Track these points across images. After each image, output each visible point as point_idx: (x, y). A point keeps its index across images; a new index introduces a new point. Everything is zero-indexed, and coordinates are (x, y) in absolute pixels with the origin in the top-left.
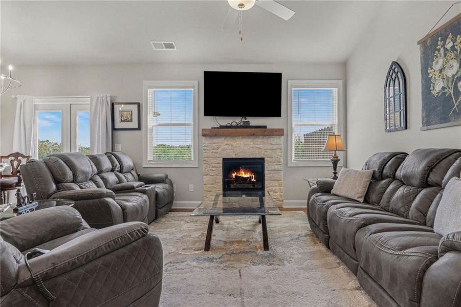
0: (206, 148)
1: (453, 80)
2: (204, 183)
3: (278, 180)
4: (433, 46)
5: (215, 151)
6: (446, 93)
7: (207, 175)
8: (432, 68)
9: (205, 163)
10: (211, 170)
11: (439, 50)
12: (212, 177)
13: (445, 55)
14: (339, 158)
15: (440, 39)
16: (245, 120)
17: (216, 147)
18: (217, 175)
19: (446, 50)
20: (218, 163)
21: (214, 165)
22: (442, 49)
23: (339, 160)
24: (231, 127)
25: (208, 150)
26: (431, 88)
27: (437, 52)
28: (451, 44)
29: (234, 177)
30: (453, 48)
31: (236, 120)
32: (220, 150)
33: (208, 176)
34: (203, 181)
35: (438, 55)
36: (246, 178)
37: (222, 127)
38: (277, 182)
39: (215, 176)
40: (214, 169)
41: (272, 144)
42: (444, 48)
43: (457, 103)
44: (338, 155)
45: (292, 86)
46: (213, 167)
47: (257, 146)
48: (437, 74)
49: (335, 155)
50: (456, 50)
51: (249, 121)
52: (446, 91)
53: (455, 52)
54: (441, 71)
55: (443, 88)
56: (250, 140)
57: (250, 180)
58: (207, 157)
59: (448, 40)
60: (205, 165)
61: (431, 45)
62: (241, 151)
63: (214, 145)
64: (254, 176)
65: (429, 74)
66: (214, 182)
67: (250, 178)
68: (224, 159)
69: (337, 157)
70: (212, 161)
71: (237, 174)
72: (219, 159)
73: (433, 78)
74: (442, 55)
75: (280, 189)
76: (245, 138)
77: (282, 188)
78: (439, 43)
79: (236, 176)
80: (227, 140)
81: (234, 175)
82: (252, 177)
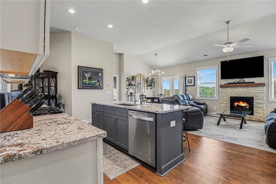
2: (221, 106)
5: (226, 93)
7: (222, 103)
12: (225, 104)
16: (242, 80)
20: (228, 99)
21: (226, 99)
24: (234, 83)
25: (223, 93)
29: (236, 105)
31: (237, 80)
32: (228, 93)
36: (243, 107)
37: (229, 83)
38: (261, 109)
41: (258, 90)
45: (271, 61)
46: (225, 100)
47: (249, 91)
51: (244, 80)
56: (245, 89)
58: (222, 96)
60: (221, 99)
62: (240, 93)
63: (226, 91)
64: (248, 105)
67: (246, 106)
68: (231, 97)
71: (238, 103)
72: (228, 97)
75: (263, 113)
76: (242, 88)
79: (237, 105)
80: (232, 89)
81: (236, 104)
82: (247, 106)
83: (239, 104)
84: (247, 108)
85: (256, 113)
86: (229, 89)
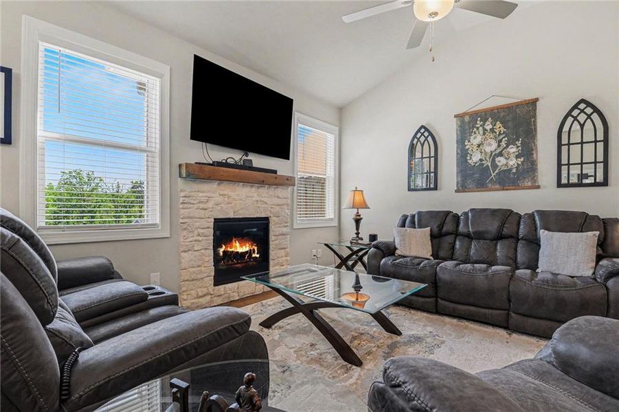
0: (187, 200)
1: (491, 155)
2: (183, 266)
3: (284, 248)
4: (472, 123)
5: (202, 206)
6: (483, 164)
7: (189, 250)
8: (469, 141)
9: (185, 229)
10: (196, 240)
11: (478, 128)
12: (196, 253)
13: (484, 134)
14: (361, 217)
15: (479, 119)
16: (246, 158)
17: (204, 199)
18: (206, 249)
19: (485, 130)
20: (208, 228)
21: (200, 231)
22: (481, 128)
23: (362, 219)
24: (226, 165)
25: (190, 203)
26: (468, 158)
27: (475, 129)
28: (491, 127)
29: (221, 254)
30: (492, 130)
31: (235, 156)
32: (210, 205)
33: (190, 252)
34: (180, 263)
35: (477, 132)
36: (243, 254)
37: (220, 164)
38: (283, 251)
39: (203, 251)
40: (200, 238)
41: (278, 197)
42: (483, 128)
43: (495, 174)
44: (360, 213)
45: (298, 121)
46: (199, 235)
47: (263, 199)
48: (475, 148)
49: (358, 213)
50: (496, 133)
51: (251, 160)
52: (483, 162)
53: (494, 134)
54: (479, 146)
55: (481, 160)
56: (253, 189)
57: (250, 255)
58: (190, 218)
59: (487, 123)
60: (185, 233)
61: (469, 122)
62: (242, 206)
63: (201, 194)
64: (256, 248)
65: (466, 146)
66: (200, 263)
67: (250, 252)
68: (216, 220)
69: (359, 216)
70: (198, 224)
71: (226, 247)
72: (209, 220)
73: (470, 149)
74: (481, 132)
75: (287, 260)
76: (247, 186)
77: (288, 258)
78: (478, 122)
79: (224, 252)
80: (222, 186)
81: (221, 250)
82: (254, 250)
83: (229, 249)
84: (254, 255)
85: (277, 264)
86: (213, 186)
